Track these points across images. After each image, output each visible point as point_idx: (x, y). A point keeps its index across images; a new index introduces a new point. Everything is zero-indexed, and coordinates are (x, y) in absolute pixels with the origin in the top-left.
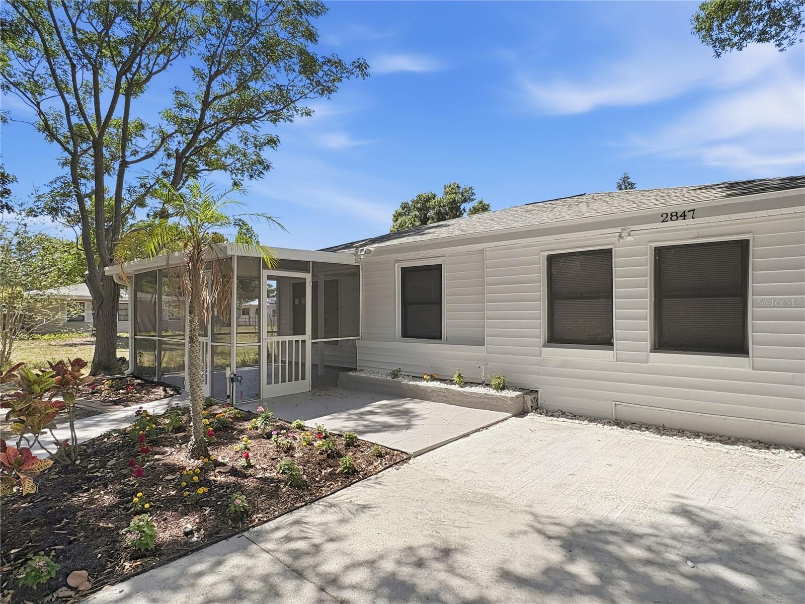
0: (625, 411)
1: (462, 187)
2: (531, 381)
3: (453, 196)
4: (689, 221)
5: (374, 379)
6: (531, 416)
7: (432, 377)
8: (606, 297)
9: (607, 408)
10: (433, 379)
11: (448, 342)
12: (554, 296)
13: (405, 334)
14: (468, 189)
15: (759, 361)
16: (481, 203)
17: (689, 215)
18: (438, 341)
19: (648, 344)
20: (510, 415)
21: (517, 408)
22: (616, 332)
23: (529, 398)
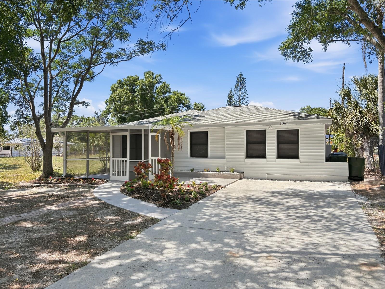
0: (270, 176)
1: (155, 74)
2: (242, 170)
3: (151, 79)
4: (286, 125)
5: (181, 172)
6: (243, 179)
7: (207, 170)
8: (264, 144)
9: (265, 176)
10: (207, 171)
11: (210, 158)
12: (248, 143)
13: (192, 156)
14: (158, 75)
15: (302, 160)
16: (165, 84)
17: (286, 123)
18: (206, 158)
19: (276, 157)
20: (237, 179)
21: (239, 177)
22: (267, 154)
23: (242, 174)
